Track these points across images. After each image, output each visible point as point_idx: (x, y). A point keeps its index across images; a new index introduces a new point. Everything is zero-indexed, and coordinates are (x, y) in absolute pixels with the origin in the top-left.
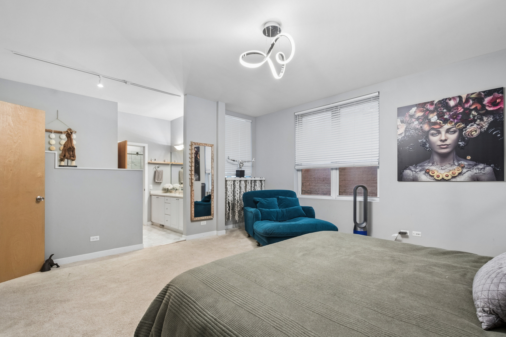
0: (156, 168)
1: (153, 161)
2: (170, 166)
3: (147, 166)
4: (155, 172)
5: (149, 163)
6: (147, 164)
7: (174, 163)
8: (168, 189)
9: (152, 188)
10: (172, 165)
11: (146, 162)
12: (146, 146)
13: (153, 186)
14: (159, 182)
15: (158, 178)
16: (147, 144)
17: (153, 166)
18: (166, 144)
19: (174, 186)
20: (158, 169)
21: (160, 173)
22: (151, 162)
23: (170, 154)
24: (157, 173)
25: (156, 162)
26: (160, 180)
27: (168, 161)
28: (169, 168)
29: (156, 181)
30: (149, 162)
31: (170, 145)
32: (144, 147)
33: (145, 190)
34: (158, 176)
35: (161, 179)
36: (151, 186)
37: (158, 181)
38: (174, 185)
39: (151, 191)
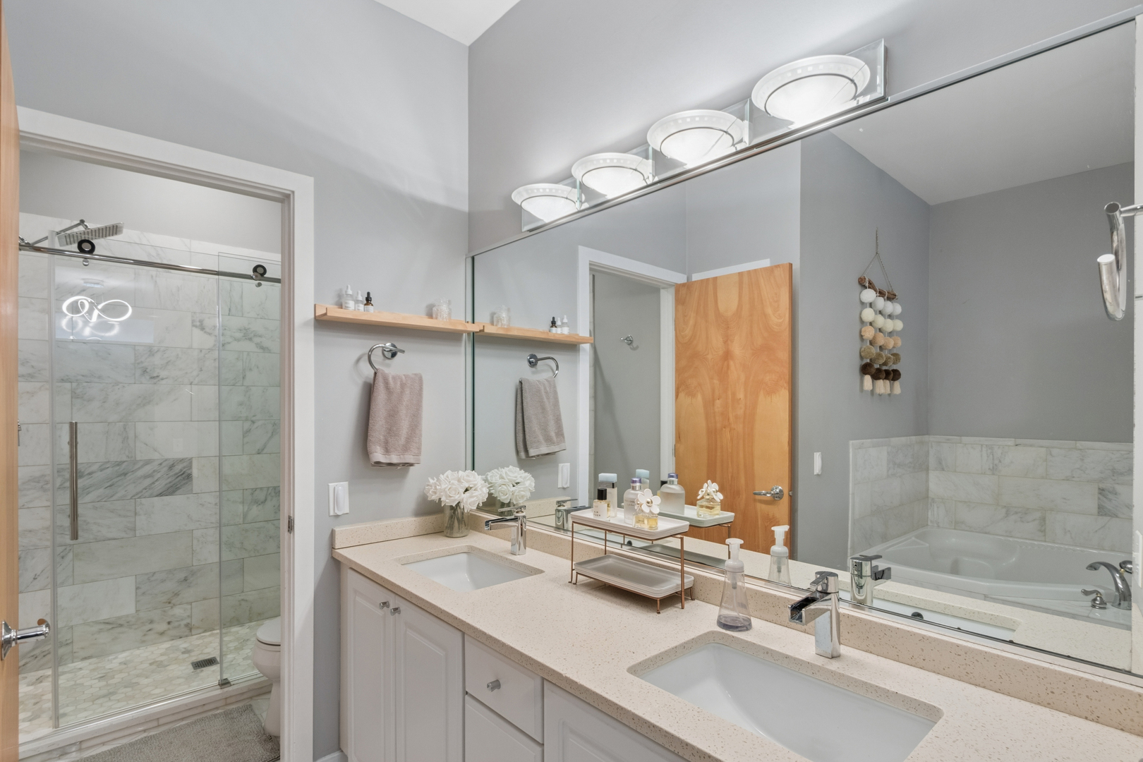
0: (377, 357)
1: (351, 304)
2: (464, 347)
3: (305, 345)
4: (369, 391)
5: (323, 323)
6: (310, 332)
7: (490, 329)
8: (454, 509)
9: (345, 508)
10: (479, 339)
11: (304, 312)
12: (302, 187)
13: (351, 493)
14: (394, 459)
15: (391, 431)
16: (311, 180)
17: (354, 347)
18: (439, 198)
19: (491, 485)
20: (386, 370)
21: (406, 398)
22: (335, 313)
23: (462, 272)
24: (380, 396)
25: (373, 314)
26: (406, 449)
27: (452, 315)
28: (454, 361)
29: (378, 455)
30: (320, 312)
31: (465, 207)
32: (285, 199)
33: (291, 528)
34: (392, 415)
35: (409, 439)
36: (341, 489)
37: (387, 451)
38: (494, 476)
39: (337, 529)
